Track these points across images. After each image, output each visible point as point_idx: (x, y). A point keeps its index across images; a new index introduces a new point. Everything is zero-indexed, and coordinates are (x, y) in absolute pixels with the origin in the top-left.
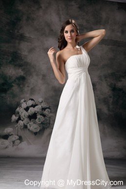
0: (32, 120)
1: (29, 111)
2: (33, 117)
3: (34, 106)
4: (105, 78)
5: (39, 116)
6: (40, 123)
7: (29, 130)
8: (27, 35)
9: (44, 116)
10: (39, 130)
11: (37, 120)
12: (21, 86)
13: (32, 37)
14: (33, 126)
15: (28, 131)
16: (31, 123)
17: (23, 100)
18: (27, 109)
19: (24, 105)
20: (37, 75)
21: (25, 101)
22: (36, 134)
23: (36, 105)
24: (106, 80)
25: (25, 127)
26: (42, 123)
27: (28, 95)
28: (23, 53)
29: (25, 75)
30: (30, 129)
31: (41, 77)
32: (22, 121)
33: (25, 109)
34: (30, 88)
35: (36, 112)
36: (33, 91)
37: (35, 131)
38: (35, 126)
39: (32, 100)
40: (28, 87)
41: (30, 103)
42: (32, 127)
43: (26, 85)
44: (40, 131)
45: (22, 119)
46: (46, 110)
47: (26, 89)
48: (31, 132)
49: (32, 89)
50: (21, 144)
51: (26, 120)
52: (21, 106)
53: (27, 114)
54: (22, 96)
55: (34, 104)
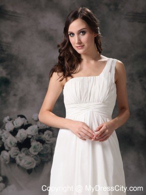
0: (23, 149)
1: (18, 135)
2: (24, 144)
3: (25, 127)
4: (139, 77)
5: (34, 143)
6: (36, 153)
7: (18, 165)
8: (10, 8)
9: (42, 142)
10: (34, 166)
11: (31, 150)
12: (3, 95)
13: (18, 12)
14: (26, 160)
15: (17, 168)
16: (22, 155)
17: (8, 117)
18: (14, 132)
19: (9, 126)
20: (29, 75)
21: (10, 120)
22: (29, 171)
23: (29, 125)
24: (141, 81)
25: (13, 161)
26: (39, 154)
27: (15, 110)
28: (4, 40)
29: (9, 77)
30: (21, 164)
31: (35, 78)
32: (8, 151)
33: (11, 132)
34: (18, 98)
35: (30, 137)
36: (22, 103)
37: (28, 167)
38: (29, 159)
39: (22, 116)
40: (15, 95)
41: (19, 122)
42: (23, 161)
43: (12, 93)
44: (36, 166)
45: (6, 148)
46: (46, 133)
47: (11, 99)
48: (23, 169)
49: (21, 99)
50: (6, 189)
51: (14, 150)
52: (4, 128)
53: (14, 140)
54: (5, 111)
55: (26, 123)
